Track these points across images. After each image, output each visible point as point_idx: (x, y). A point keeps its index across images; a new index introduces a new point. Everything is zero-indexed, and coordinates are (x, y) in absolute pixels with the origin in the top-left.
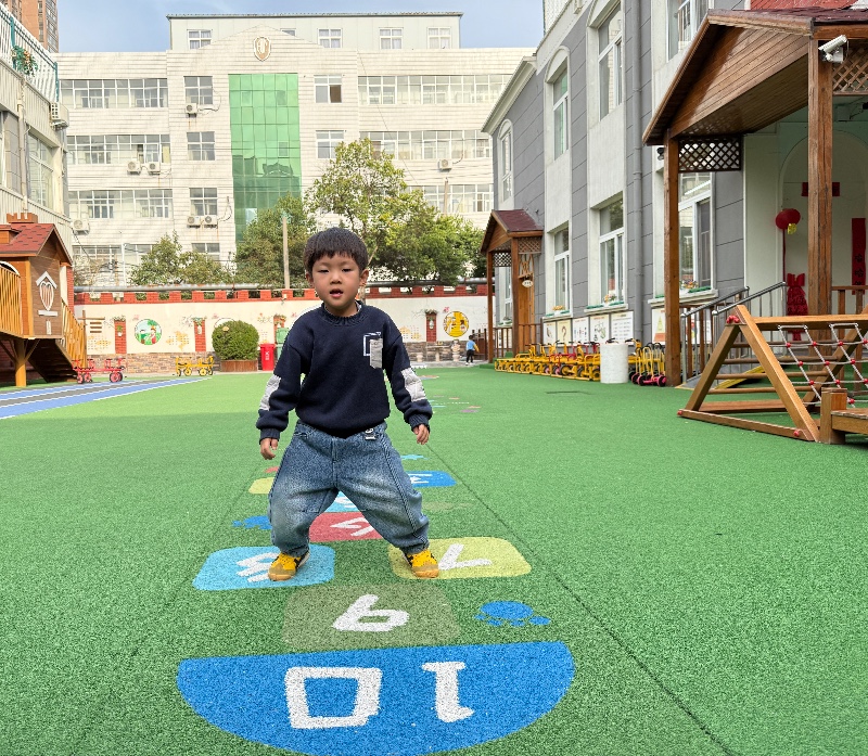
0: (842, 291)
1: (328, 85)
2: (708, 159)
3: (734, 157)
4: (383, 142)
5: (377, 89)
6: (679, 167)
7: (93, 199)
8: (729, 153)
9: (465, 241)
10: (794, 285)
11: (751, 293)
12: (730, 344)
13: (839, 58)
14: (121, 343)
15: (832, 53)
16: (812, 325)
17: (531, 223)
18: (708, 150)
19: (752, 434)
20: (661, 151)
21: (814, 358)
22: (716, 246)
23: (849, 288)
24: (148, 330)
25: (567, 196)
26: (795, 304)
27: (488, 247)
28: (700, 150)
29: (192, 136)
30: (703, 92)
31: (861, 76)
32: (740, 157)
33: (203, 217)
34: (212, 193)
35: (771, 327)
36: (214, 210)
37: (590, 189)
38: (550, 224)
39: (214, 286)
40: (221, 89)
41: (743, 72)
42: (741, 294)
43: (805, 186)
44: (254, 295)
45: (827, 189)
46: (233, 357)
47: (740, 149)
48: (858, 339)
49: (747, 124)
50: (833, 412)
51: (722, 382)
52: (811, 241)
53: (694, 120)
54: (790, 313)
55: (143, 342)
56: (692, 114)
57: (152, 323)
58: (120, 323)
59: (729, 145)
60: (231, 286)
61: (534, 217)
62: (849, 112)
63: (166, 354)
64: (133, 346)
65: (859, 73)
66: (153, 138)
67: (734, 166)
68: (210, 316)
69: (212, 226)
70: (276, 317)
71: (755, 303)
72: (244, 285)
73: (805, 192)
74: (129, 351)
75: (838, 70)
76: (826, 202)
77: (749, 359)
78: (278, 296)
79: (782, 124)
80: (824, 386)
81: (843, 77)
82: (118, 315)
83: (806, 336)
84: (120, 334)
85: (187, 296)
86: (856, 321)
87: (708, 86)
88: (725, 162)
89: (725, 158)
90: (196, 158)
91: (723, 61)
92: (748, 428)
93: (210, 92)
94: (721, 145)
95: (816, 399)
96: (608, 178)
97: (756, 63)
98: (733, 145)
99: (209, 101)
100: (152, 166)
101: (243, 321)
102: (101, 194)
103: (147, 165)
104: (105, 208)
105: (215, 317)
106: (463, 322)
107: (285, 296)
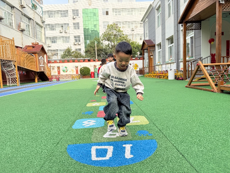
0: (223, 57)
1: (105, 11)
2: (193, 27)
3: (199, 26)
4: (118, 24)
5: (117, 12)
6: (186, 29)
7: (52, 39)
8: (198, 25)
9: (137, 47)
10: (213, 56)
11: (203, 58)
12: (197, 70)
13: (223, 2)
14: (59, 72)
15: (222, 1)
16: (216, 66)
17: (152, 42)
18: (193, 25)
19: (202, 91)
20: (182, 25)
21: (217, 73)
22: (195, 47)
23: (225, 57)
24: (65, 69)
25: (161, 36)
26: (213, 61)
27: (143, 48)
28: (191, 25)
29: (74, 24)
30: (192, 11)
31: (229, 7)
32: (200, 26)
33: (77, 43)
34: (79, 37)
35: (207, 66)
36: (79, 41)
37: (166, 34)
38: (157, 43)
39: (80, 59)
40: (80, 12)
41: (201, 6)
42: (200, 58)
43: (215, 33)
44: (89, 61)
45: (220, 34)
46: (84, 75)
47: (200, 24)
48: (227, 68)
49: (202, 19)
50: (221, 86)
51: (196, 79)
52: (216, 46)
53: (190, 18)
54: (212, 63)
55: (64, 72)
56: (189, 16)
57: (66, 67)
58: (59, 68)
59: (198, 23)
60: (84, 59)
61: (153, 41)
62: (226, 15)
63: (69, 74)
64: (62, 73)
65: (228, 6)
66: (65, 24)
67: (199, 29)
68: (79, 66)
69: (79, 45)
70: (94, 66)
71: (204, 60)
72: (87, 58)
73: (215, 35)
74: (61, 74)
75: (223, 5)
76: (220, 37)
77: (202, 73)
78: (95, 61)
79: (210, 18)
80: (219, 79)
81: (224, 7)
82: (58, 66)
83: (215, 68)
84: (59, 70)
85: (74, 61)
86: (226, 64)
87: (193, 9)
88: (197, 28)
89: (197, 27)
90: (75, 29)
91: (197, 4)
92: (201, 89)
93: (78, 13)
94: (196, 24)
95: (217, 83)
96: (170, 32)
97: (204, 4)
98: (199, 23)
99: (78, 15)
100: (65, 31)
101: (87, 66)
102: (54, 38)
103: (64, 31)
104: (54, 41)
105: (80, 66)
106: (137, 66)
107: (96, 61)
